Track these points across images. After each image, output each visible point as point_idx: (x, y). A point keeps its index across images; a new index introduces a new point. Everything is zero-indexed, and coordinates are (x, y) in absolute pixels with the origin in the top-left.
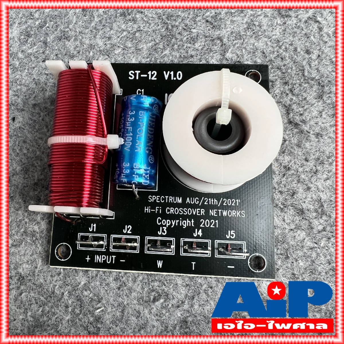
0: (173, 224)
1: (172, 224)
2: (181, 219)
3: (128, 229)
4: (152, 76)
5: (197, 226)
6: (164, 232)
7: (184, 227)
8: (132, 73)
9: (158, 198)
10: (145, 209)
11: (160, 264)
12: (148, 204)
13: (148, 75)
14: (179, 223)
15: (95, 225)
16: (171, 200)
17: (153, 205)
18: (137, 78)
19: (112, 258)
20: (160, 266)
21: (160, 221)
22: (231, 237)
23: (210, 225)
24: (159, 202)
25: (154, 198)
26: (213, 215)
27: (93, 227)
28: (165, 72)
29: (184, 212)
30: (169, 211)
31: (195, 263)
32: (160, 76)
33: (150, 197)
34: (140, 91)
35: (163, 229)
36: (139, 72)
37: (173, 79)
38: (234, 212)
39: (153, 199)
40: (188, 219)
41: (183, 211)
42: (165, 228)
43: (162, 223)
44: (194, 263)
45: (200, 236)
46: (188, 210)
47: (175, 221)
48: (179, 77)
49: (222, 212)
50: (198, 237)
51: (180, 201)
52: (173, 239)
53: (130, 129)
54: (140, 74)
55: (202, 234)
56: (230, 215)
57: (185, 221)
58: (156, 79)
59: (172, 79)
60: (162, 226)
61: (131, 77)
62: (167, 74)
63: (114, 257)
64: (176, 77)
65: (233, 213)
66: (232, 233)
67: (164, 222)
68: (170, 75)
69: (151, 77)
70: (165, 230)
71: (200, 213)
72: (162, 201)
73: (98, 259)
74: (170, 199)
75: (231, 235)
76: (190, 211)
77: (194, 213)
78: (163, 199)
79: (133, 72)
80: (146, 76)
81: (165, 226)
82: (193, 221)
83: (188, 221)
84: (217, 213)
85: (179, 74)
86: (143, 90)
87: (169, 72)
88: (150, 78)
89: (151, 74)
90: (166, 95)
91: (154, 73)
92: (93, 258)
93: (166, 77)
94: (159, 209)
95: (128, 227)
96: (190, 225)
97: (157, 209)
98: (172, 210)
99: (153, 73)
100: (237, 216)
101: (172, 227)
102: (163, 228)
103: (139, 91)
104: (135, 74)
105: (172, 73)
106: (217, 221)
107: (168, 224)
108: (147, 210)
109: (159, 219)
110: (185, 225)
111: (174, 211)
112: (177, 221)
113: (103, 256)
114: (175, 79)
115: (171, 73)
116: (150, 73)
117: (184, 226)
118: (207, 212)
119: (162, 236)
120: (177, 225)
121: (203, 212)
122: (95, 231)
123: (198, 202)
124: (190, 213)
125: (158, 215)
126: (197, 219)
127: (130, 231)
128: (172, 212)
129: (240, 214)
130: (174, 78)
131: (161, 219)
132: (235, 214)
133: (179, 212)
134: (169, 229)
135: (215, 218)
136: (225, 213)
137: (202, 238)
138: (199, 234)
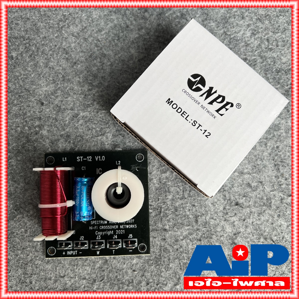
0: (104, 233)
1: (103, 234)
2: (107, 231)
3: (82, 238)
4: (89, 159)
5: (115, 233)
8: (78, 158)
11: (98, 253)
12: (91, 225)
13: (87, 159)
14: (106, 233)
16: (102, 222)
17: (94, 225)
18: (82, 161)
19: (75, 252)
21: (97, 233)
22: (130, 237)
23: (121, 233)
24: (96, 224)
28: (96, 157)
29: (108, 228)
30: (101, 228)
31: (114, 251)
32: (93, 159)
35: (99, 237)
36: (82, 157)
39: (93, 223)
41: (108, 227)
42: (100, 236)
49: (126, 226)
51: (106, 222)
52: (104, 241)
54: (83, 158)
55: (117, 237)
56: (130, 227)
57: (109, 232)
58: (91, 161)
59: (100, 160)
60: (98, 235)
61: (78, 160)
62: (97, 158)
63: (76, 251)
64: (102, 159)
66: (131, 235)
67: (99, 233)
68: (99, 158)
70: (100, 237)
71: (116, 227)
73: (69, 253)
76: (111, 227)
77: (113, 228)
78: (98, 222)
80: (86, 159)
81: (100, 235)
82: (113, 232)
84: (124, 226)
85: (103, 157)
86: (85, 167)
88: (88, 160)
90: (97, 169)
92: (66, 253)
93: (97, 159)
96: (111, 234)
97: (96, 227)
98: (102, 227)
103: (83, 167)
104: (80, 159)
105: (100, 157)
106: (124, 231)
108: (91, 228)
110: (109, 234)
112: (105, 232)
113: (71, 251)
114: (101, 160)
116: (88, 157)
118: (119, 227)
119: (98, 240)
122: (66, 240)
125: (96, 230)
126: (114, 230)
129: (135, 226)
132: (132, 226)
133: (106, 228)
134: (101, 236)
135: (123, 229)
136: (127, 227)
137: (117, 239)
138: (115, 237)
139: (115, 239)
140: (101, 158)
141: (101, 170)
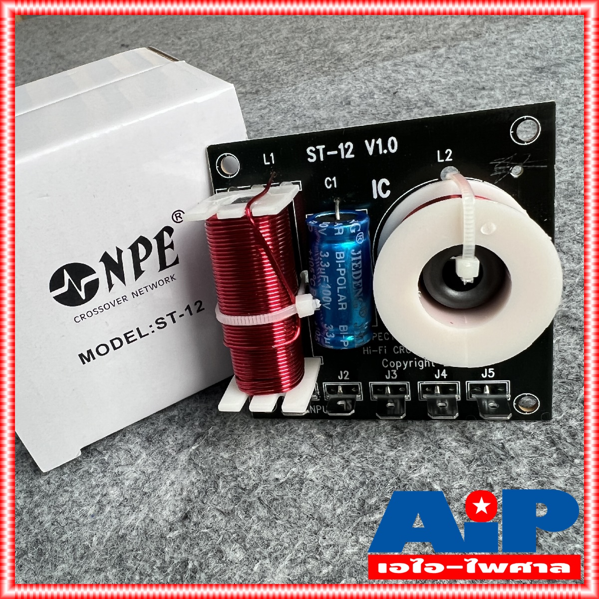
0: (406, 365)
1: (403, 366)
2: (415, 359)
3: (344, 375)
4: (346, 150)
5: (439, 365)
6: (394, 376)
7: (420, 369)
8: (311, 151)
9: (380, 335)
10: (364, 351)
13: (339, 150)
14: (413, 364)
17: (375, 344)
18: (322, 159)
21: (386, 363)
22: (489, 376)
24: (382, 340)
25: (375, 335)
28: (366, 142)
30: (397, 350)
32: (360, 149)
34: (330, 180)
35: (392, 374)
36: (324, 146)
37: (383, 153)
39: (373, 337)
42: (395, 371)
43: (389, 366)
45: (445, 377)
47: (407, 362)
48: (393, 148)
50: (442, 379)
52: (407, 383)
53: (326, 279)
54: (325, 151)
55: (446, 375)
57: (422, 361)
58: (353, 156)
59: (381, 152)
60: (390, 368)
61: (312, 158)
62: (370, 145)
64: (387, 149)
66: (490, 372)
68: (376, 146)
69: (345, 154)
70: (395, 373)
72: (387, 338)
73: (312, 409)
75: (488, 374)
79: (314, 149)
80: (336, 152)
81: (395, 368)
83: (425, 361)
85: (392, 141)
86: (334, 179)
87: (373, 141)
88: (343, 157)
89: (344, 148)
90: (374, 182)
91: (349, 146)
93: (371, 150)
94: (383, 349)
95: (344, 373)
96: (429, 366)
97: (381, 348)
99: (346, 146)
101: (404, 369)
102: (392, 371)
103: (328, 180)
104: (317, 152)
105: (379, 141)
107: (397, 367)
109: (385, 361)
110: (422, 366)
111: (405, 350)
113: (317, 406)
114: (385, 151)
115: (377, 142)
116: (341, 146)
117: (421, 367)
119: (391, 380)
120: (410, 366)
125: (383, 356)
127: (347, 377)
128: (402, 351)
130: (383, 150)
131: (387, 361)
134: (400, 371)
137: (447, 379)
138: (442, 375)
140: (385, 146)
141: (388, 183)
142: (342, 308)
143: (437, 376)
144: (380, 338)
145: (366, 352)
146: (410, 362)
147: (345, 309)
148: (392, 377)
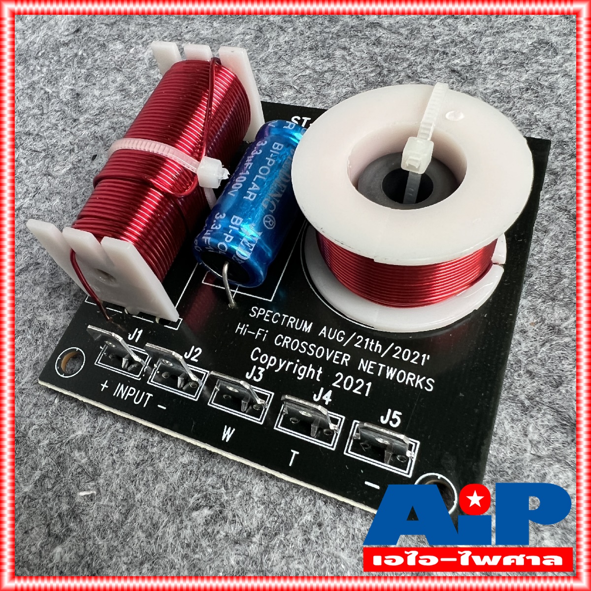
0: (281, 366)
1: (277, 366)
2: (298, 361)
3: (194, 354)
5: (326, 381)
6: (258, 377)
7: (298, 378)
8: (296, 119)
9: (269, 313)
10: (238, 328)
11: (227, 434)
12: (246, 319)
14: (292, 367)
15: (140, 332)
16: (292, 322)
17: (256, 324)
19: (146, 396)
20: (226, 439)
21: (257, 354)
22: (391, 423)
23: (354, 388)
24: (268, 320)
25: (262, 312)
26: (364, 370)
27: (137, 334)
29: (308, 350)
30: (280, 340)
31: (298, 453)
33: (255, 309)
35: (257, 371)
36: (310, 119)
38: (412, 377)
39: (259, 313)
40: (311, 365)
41: (307, 347)
42: (263, 370)
43: (259, 360)
44: (295, 453)
45: (327, 403)
46: (319, 348)
47: (285, 361)
49: (385, 370)
50: (321, 404)
51: (307, 328)
52: (270, 394)
53: (249, 166)
54: (309, 122)
55: (330, 400)
56: (401, 379)
57: (305, 368)
60: (258, 364)
63: (150, 395)
65: (409, 378)
66: (394, 416)
67: (264, 359)
70: (260, 373)
71: (339, 360)
72: (275, 321)
73: (121, 391)
74: (289, 321)
75: (391, 419)
76: (321, 351)
77: (328, 358)
78: (276, 318)
79: (299, 119)
81: (264, 366)
82: (320, 372)
83: (310, 369)
84: (376, 368)
92: (112, 387)
94: (263, 333)
95: (196, 350)
96: (312, 378)
97: (261, 332)
98: (287, 341)
100: (414, 384)
101: (276, 371)
102: (259, 368)
104: (301, 121)
106: (369, 384)
107: (269, 364)
108: (242, 329)
109: (257, 350)
110: (303, 375)
111: (290, 344)
113: (131, 388)
117: (300, 376)
118: (354, 363)
119: (251, 382)
120: (286, 370)
121: (346, 360)
122: (136, 341)
123: (342, 338)
124: (319, 354)
125: (259, 342)
126: (330, 369)
127: (196, 358)
128: (285, 344)
129: (424, 383)
131: (260, 352)
132: (410, 378)
133: (300, 347)
134: (269, 373)
135: (367, 377)
136: (391, 373)
137: (329, 407)
138: (324, 398)
139: (322, 402)
142: (249, 198)
143: (317, 397)
144: (267, 318)
145: (239, 330)
146: (289, 363)
147: (251, 200)
148: (255, 377)
